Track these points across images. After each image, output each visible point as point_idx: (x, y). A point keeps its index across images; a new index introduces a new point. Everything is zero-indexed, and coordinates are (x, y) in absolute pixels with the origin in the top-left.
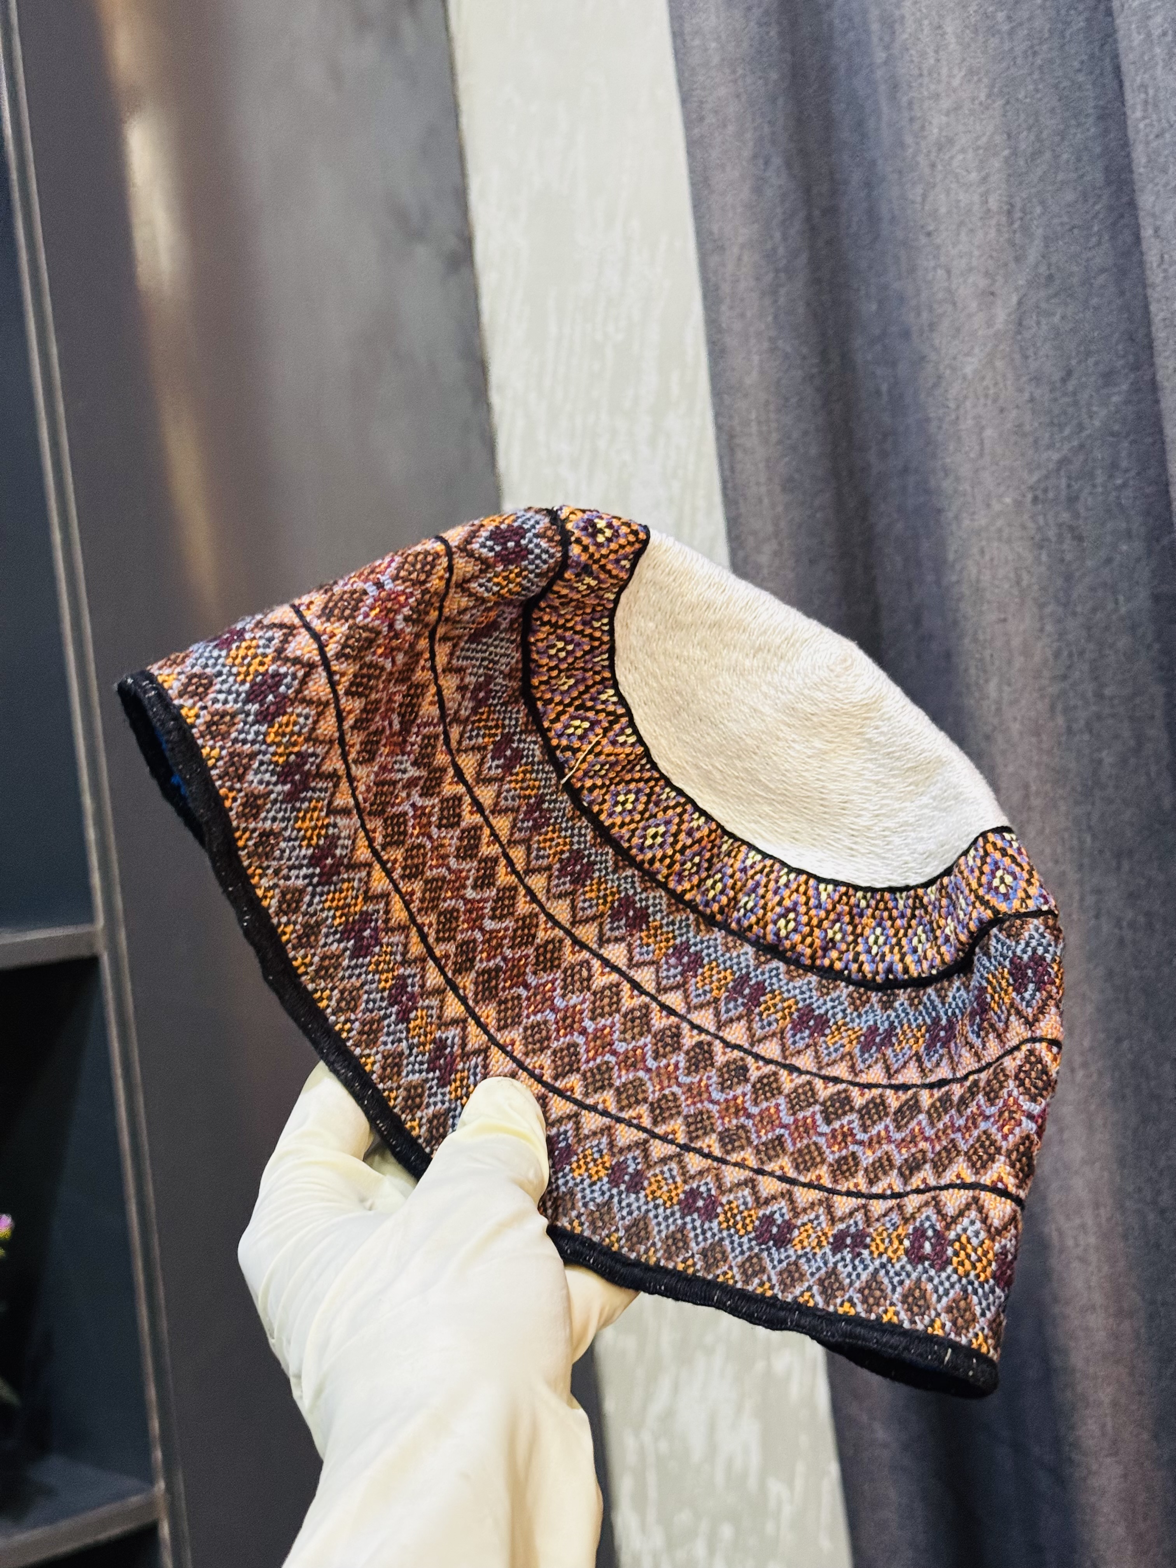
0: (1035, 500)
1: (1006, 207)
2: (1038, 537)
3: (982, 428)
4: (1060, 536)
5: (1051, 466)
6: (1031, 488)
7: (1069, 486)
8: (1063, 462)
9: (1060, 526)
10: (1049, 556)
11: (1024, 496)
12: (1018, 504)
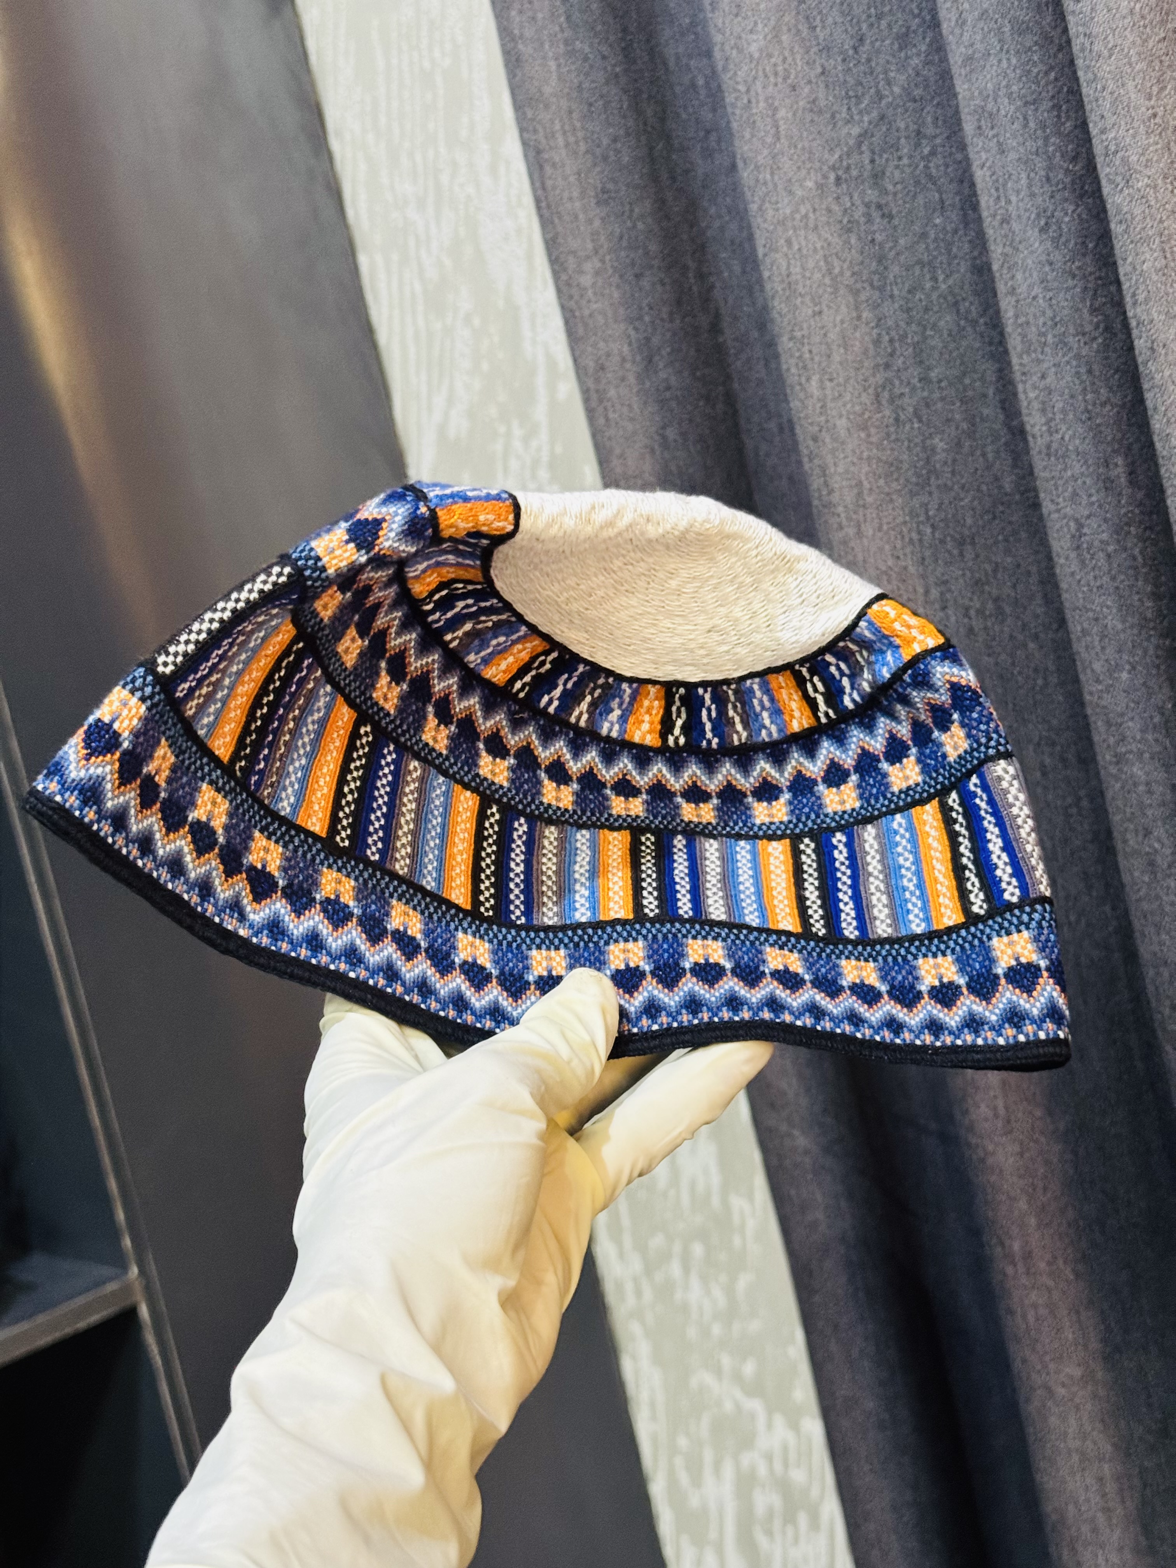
0: (838, 179)
2: (845, 221)
3: (776, 110)
4: (868, 215)
5: (851, 142)
6: (833, 168)
7: (872, 161)
8: (864, 135)
9: (867, 205)
10: (860, 239)
11: (825, 177)
12: (820, 187)
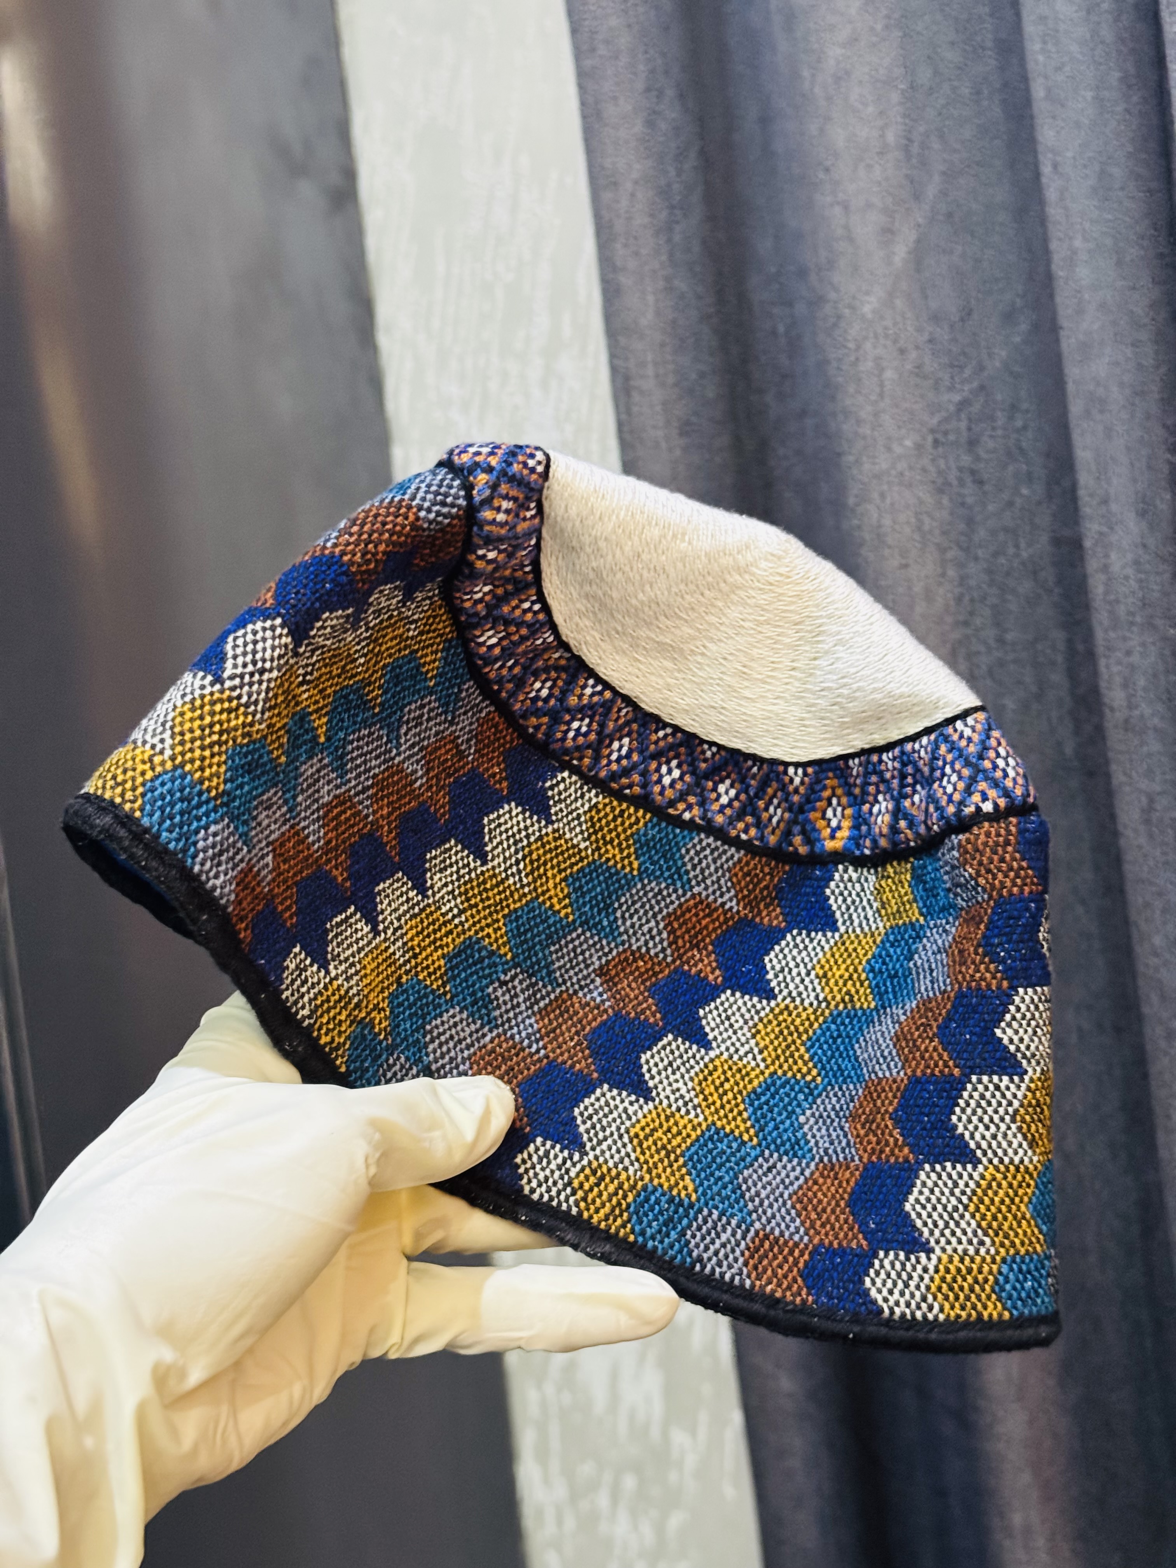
0: (936, 442)
1: (904, 142)
2: (940, 481)
3: (882, 370)
4: (961, 480)
5: (952, 408)
6: (932, 431)
7: (969, 429)
8: (963, 404)
9: (960, 469)
10: (951, 500)
11: (924, 439)
12: (919, 447)
